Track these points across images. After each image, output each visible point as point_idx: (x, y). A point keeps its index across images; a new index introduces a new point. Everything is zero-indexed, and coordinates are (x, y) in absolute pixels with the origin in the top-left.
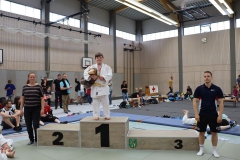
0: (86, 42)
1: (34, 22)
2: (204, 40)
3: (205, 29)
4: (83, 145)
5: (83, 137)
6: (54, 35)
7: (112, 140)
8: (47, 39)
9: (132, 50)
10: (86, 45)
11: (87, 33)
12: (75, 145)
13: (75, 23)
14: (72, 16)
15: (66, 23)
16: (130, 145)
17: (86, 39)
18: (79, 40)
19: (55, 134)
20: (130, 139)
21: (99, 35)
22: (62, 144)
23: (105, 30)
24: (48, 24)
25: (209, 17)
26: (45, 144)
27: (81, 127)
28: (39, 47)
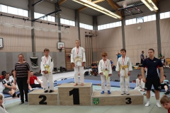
0: (60, 32)
1: (24, 19)
2: (139, 28)
3: (140, 21)
4: (61, 104)
5: (60, 98)
6: (38, 28)
7: (81, 100)
8: (33, 30)
9: (91, 36)
10: (60, 34)
11: (60, 25)
12: (55, 104)
13: (51, 19)
14: (49, 14)
15: (45, 19)
16: (94, 103)
17: (60, 30)
18: (55, 30)
19: (41, 96)
20: (94, 99)
21: (69, 27)
22: (46, 104)
23: (72, 23)
24: (34, 20)
25: (142, 12)
26: (34, 104)
27: (59, 91)
28: (28, 37)
